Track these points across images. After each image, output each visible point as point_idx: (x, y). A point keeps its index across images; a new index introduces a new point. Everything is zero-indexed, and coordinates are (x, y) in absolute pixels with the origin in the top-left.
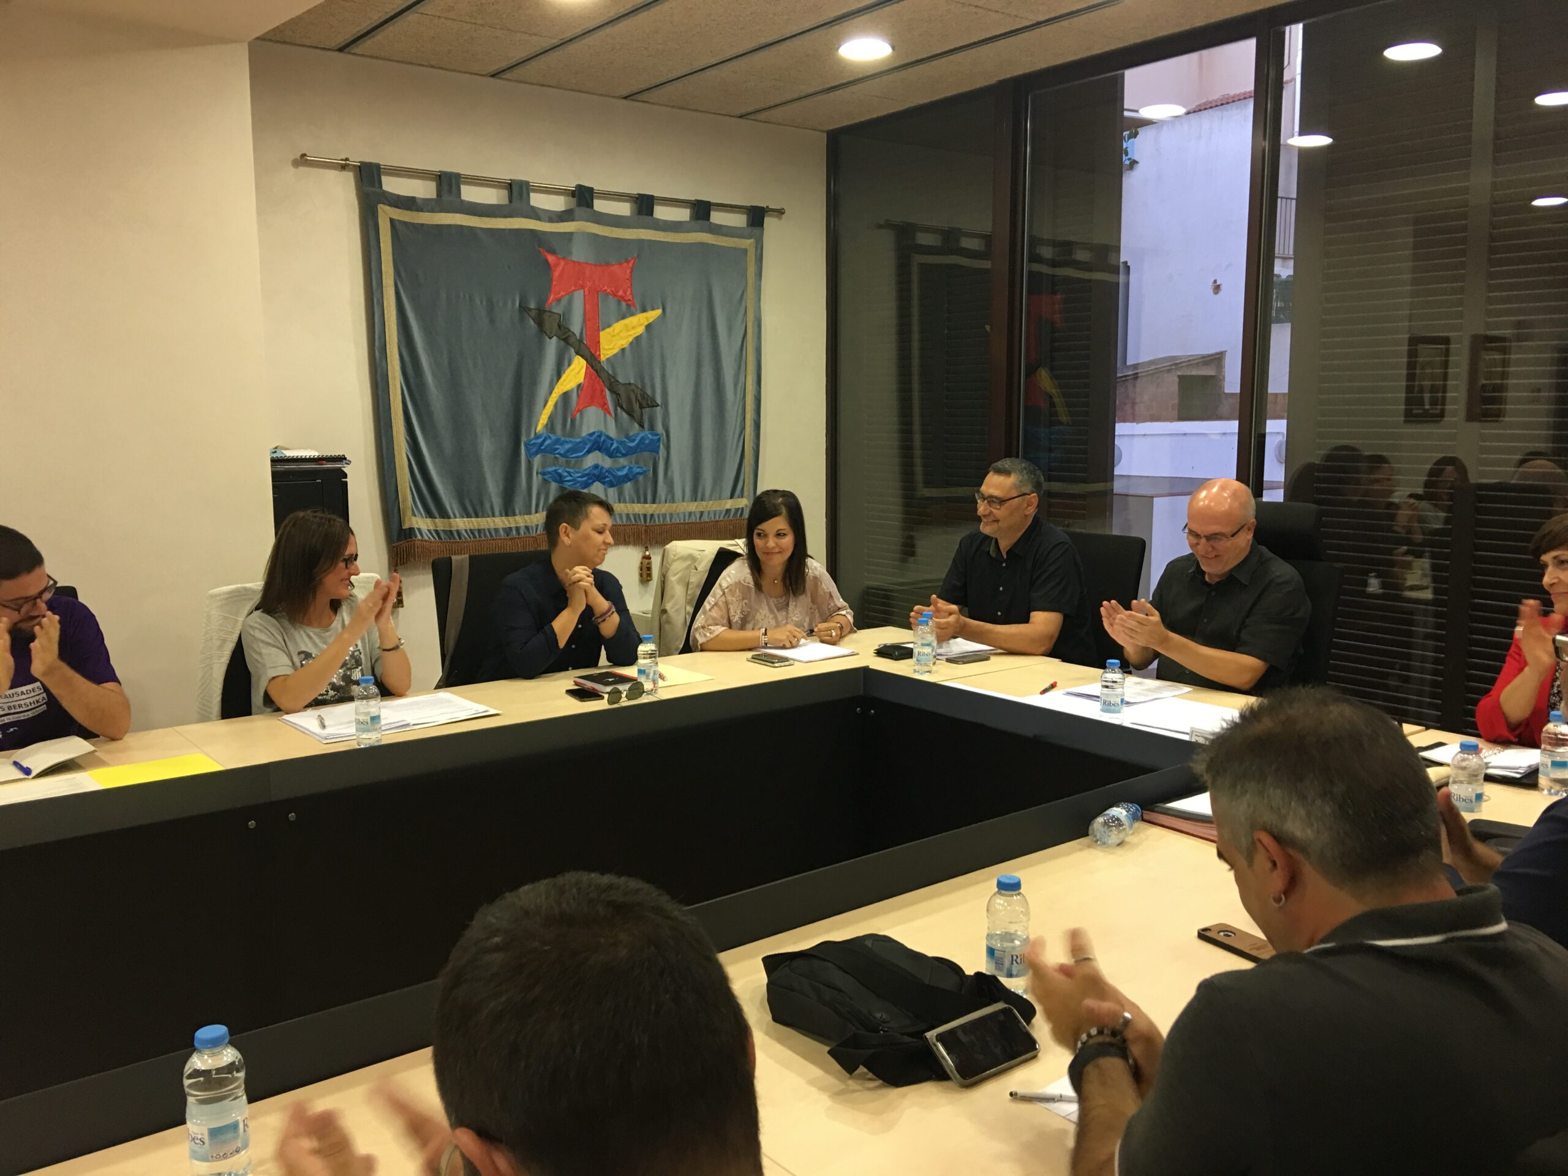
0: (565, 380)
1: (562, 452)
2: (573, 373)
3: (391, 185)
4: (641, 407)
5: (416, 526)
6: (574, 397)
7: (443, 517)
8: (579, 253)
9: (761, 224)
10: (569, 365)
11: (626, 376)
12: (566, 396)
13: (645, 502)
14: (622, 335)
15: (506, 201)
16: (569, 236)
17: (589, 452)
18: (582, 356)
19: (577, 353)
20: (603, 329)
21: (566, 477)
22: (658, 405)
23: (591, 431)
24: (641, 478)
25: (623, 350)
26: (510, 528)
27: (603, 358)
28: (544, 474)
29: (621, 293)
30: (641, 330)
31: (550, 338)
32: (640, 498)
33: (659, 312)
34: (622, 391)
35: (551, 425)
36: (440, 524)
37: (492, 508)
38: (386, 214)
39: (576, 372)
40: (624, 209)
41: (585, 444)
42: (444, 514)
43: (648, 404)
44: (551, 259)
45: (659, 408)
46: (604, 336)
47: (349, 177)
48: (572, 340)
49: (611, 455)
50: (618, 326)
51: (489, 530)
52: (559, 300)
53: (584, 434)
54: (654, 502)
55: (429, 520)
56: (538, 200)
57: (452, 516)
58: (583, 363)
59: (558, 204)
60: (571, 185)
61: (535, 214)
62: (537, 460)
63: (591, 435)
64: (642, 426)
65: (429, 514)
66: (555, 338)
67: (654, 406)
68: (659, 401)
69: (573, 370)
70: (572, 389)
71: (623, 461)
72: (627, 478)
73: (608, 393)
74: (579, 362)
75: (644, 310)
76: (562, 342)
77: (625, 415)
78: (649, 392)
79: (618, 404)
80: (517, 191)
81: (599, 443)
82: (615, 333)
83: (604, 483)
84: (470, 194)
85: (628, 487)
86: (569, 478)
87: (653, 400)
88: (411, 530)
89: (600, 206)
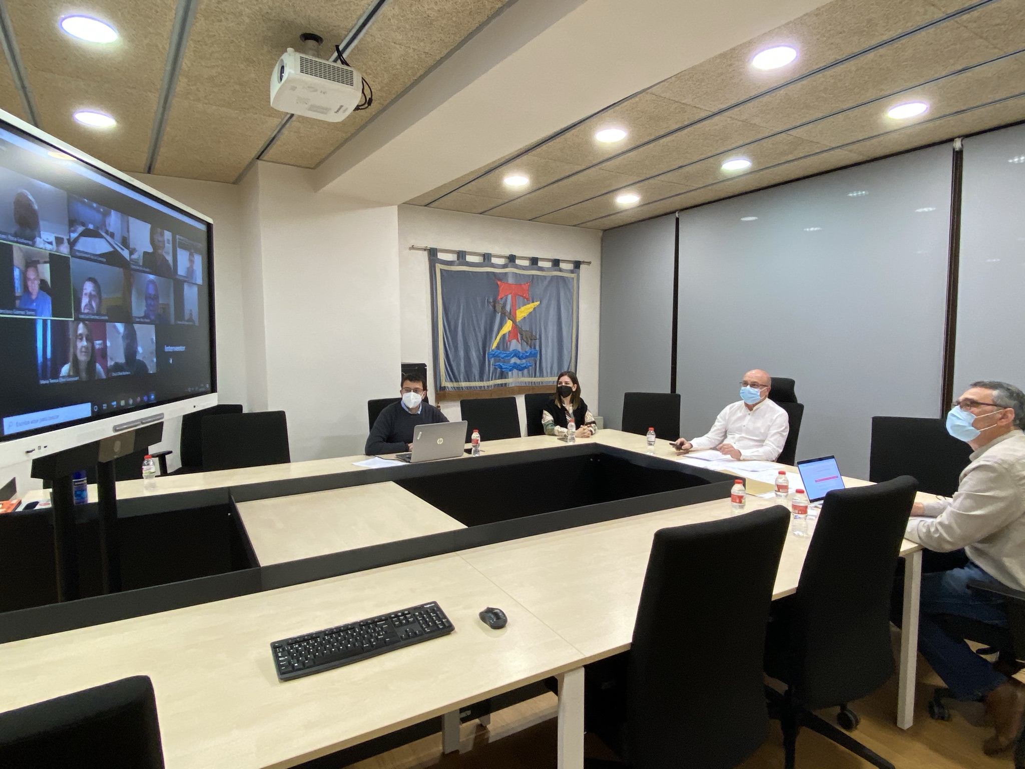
0: (504, 330)
3: (441, 256)
4: (531, 340)
5: (446, 385)
6: (507, 336)
7: (456, 382)
8: (511, 280)
9: (579, 268)
11: (526, 328)
13: (532, 377)
14: (524, 312)
15: (482, 261)
16: (506, 274)
17: (513, 357)
18: (511, 320)
19: (509, 319)
22: (537, 339)
24: (530, 367)
25: (525, 318)
26: (482, 387)
27: (517, 321)
28: (495, 366)
29: (524, 295)
32: (530, 376)
34: (524, 333)
35: (498, 347)
36: (455, 385)
37: (475, 378)
38: (439, 267)
39: (508, 326)
40: (526, 263)
41: (511, 354)
42: (457, 381)
43: (534, 339)
44: (499, 283)
46: (518, 312)
47: (426, 253)
48: (507, 314)
49: (520, 359)
50: (523, 309)
51: (474, 387)
52: (502, 298)
53: (511, 350)
54: (535, 377)
55: (451, 383)
56: (494, 260)
57: (459, 381)
58: (511, 322)
59: (501, 261)
60: (507, 254)
61: (493, 266)
62: (492, 361)
63: (513, 350)
64: (531, 347)
65: (451, 381)
68: (538, 337)
71: (524, 361)
72: (525, 368)
73: (519, 334)
77: (525, 344)
79: (522, 338)
80: (487, 257)
81: (516, 354)
82: (522, 311)
83: (517, 370)
84: (469, 258)
85: (526, 371)
87: (536, 336)
88: (444, 387)
89: (518, 262)
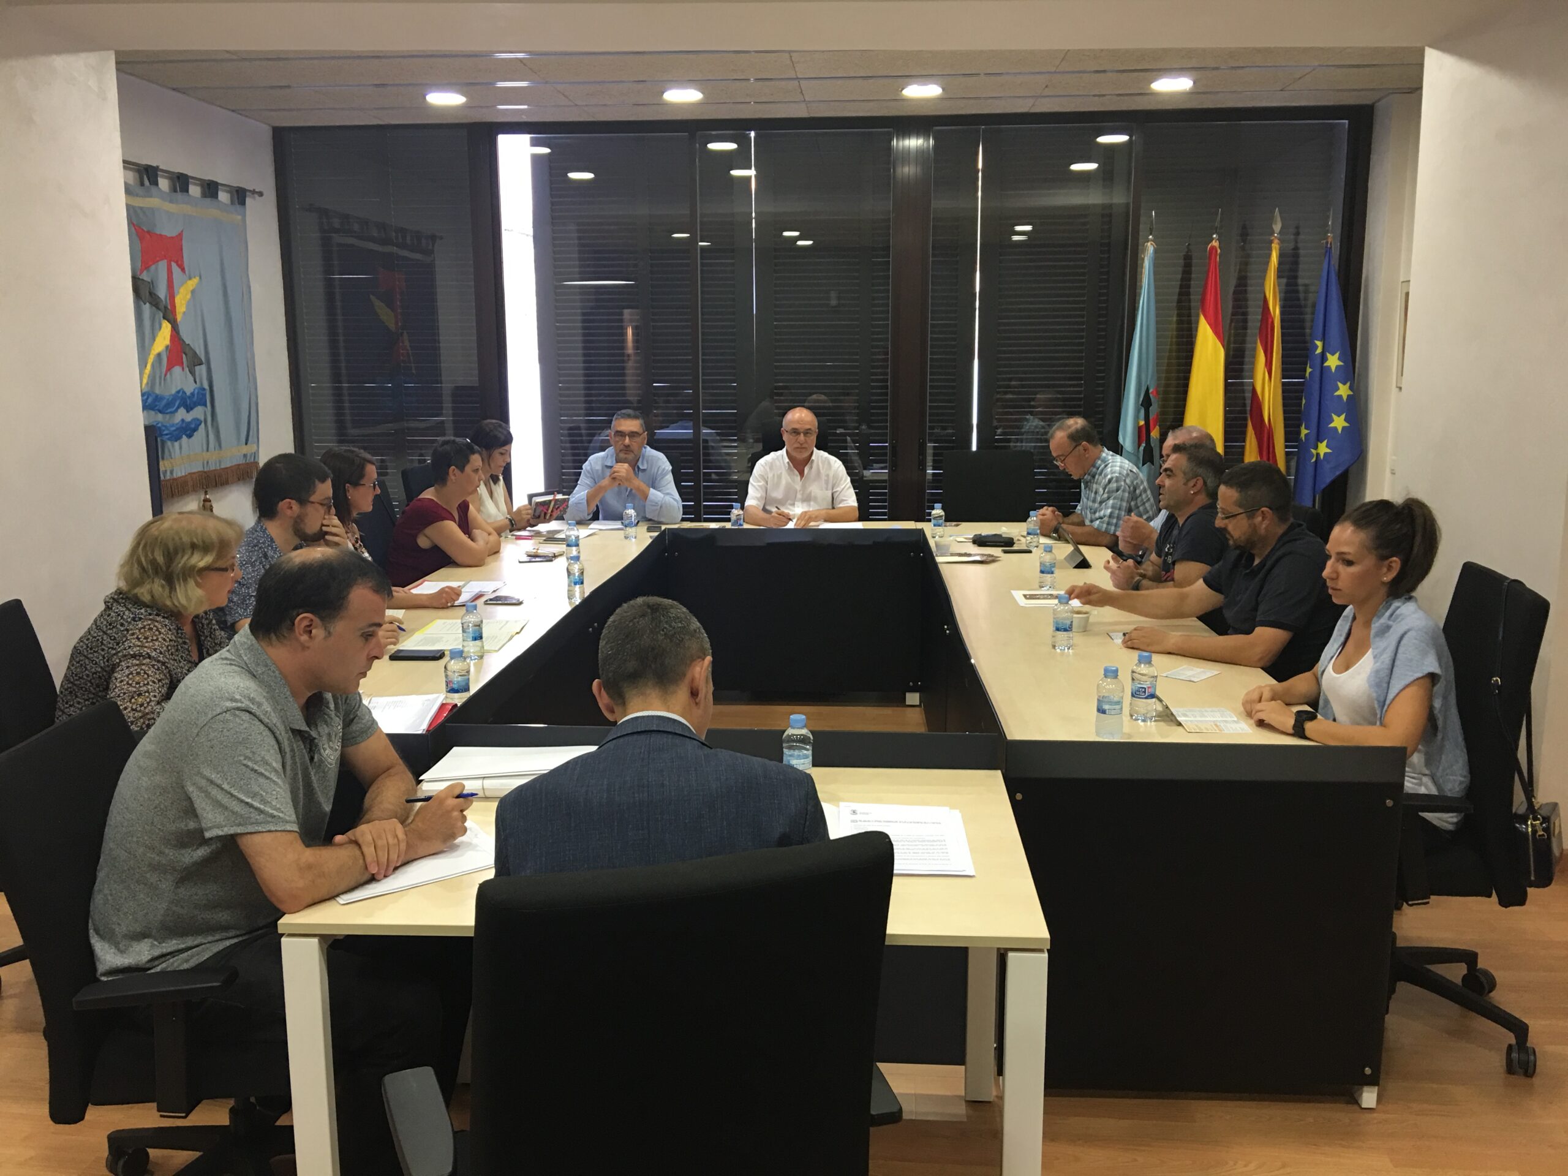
0: (158, 342)
1: (161, 408)
4: (194, 365)
6: (165, 357)
9: (242, 203)
10: (160, 328)
12: (159, 355)
14: (183, 300)
17: (178, 408)
18: (167, 320)
19: (164, 318)
20: (177, 293)
21: (164, 431)
22: (203, 363)
23: (179, 388)
25: (184, 314)
27: (178, 322)
29: (180, 262)
30: (189, 296)
31: (145, 304)
33: (198, 278)
34: (188, 352)
35: (151, 384)
39: (164, 335)
41: (176, 400)
43: (197, 362)
44: (139, 231)
45: (203, 365)
46: (176, 302)
50: (184, 289)
52: (147, 269)
53: (173, 391)
58: (169, 326)
63: (178, 392)
64: (196, 382)
66: (148, 304)
67: (200, 365)
68: (203, 359)
69: (163, 332)
70: (163, 351)
73: (183, 354)
74: (167, 327)
75: (190, 278)
76: (154, 308)
77: (189, 373)
78: (197, 351)
79: (188, 364)
81: (184, 400)
86: (165, 432)
87: (200, 360)
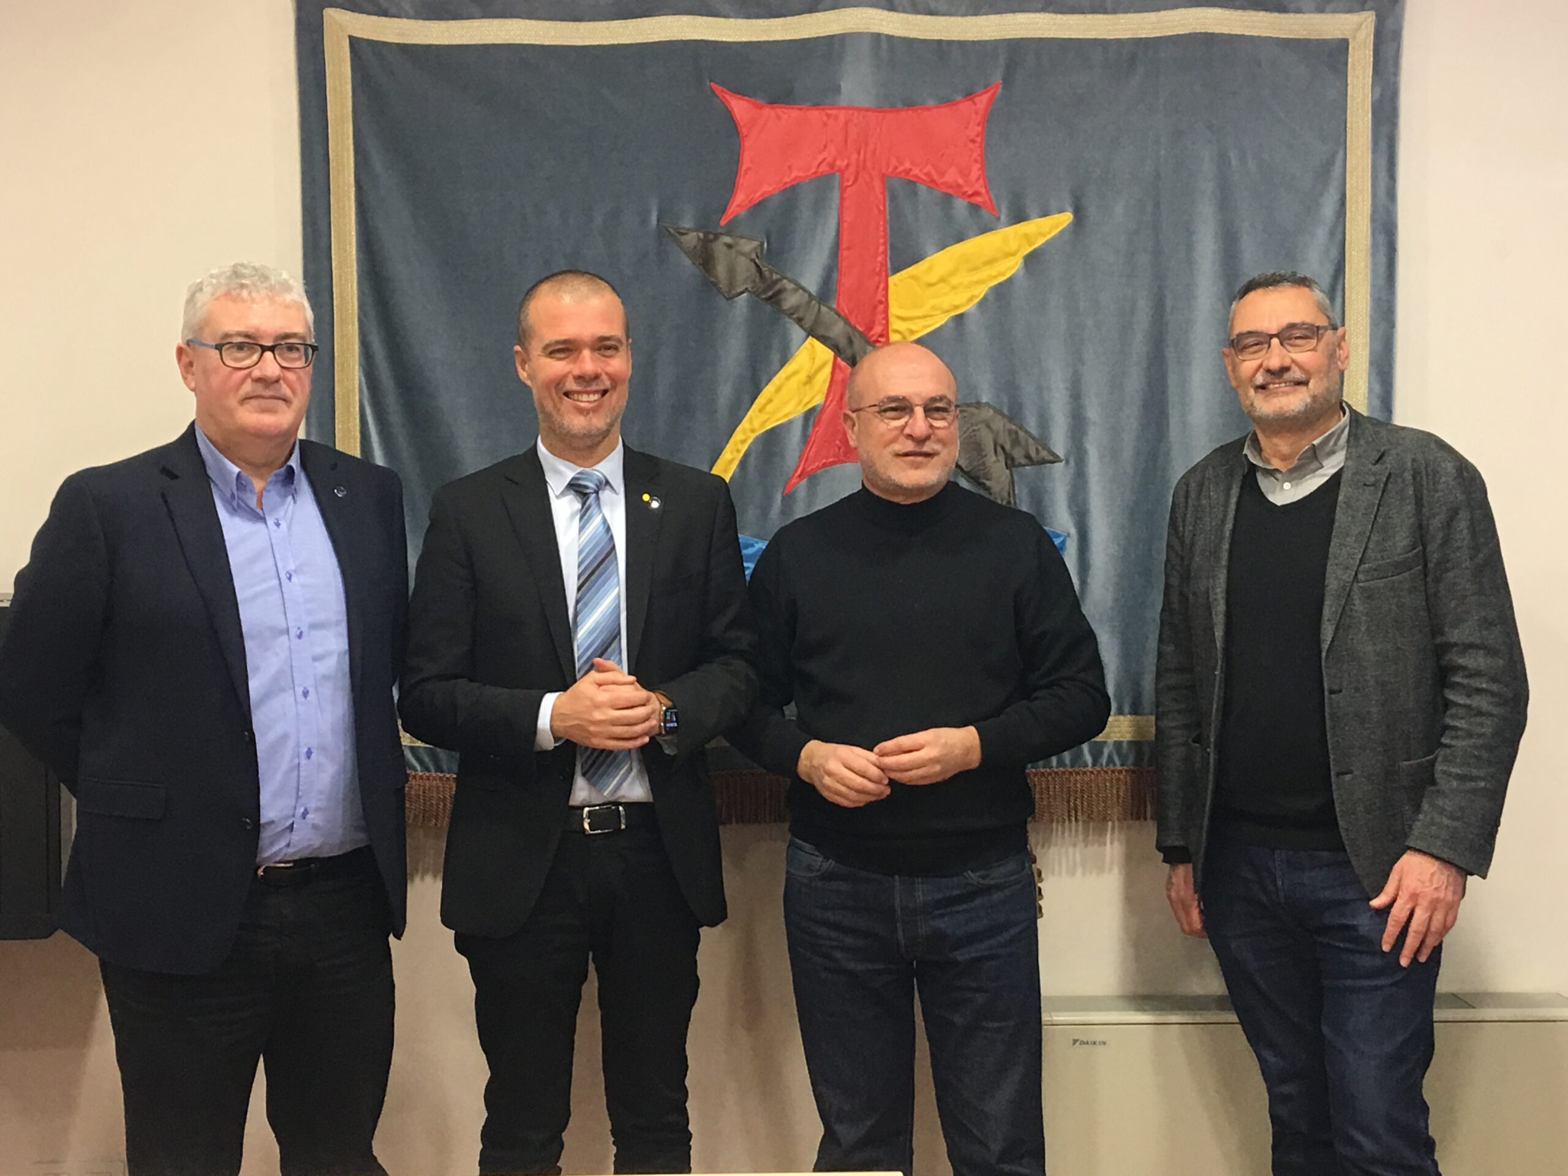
0: (770, 401)
2: (794, 380)
6: (795, 437)
10: (786, 361)
14: (955, 281)
18: (824, 340)
19: (811, 332)
20: (897, 270)
22: (1056, 459)
25: (960, 319)
39: (805, 377)
43: (1028, 457)
44: (739, 108)
45: (1060, 466)
46: (898, 286)
50: (943, 262)
52: (756, 206)
58: (825, 354)
68: (1060, 450)
69: (795, 373)
70: (790, 422)
75: (1019, 216)
76: (765, 308)
78: (1032, 424)
82: (933, 278)
87: (1044, 445)
